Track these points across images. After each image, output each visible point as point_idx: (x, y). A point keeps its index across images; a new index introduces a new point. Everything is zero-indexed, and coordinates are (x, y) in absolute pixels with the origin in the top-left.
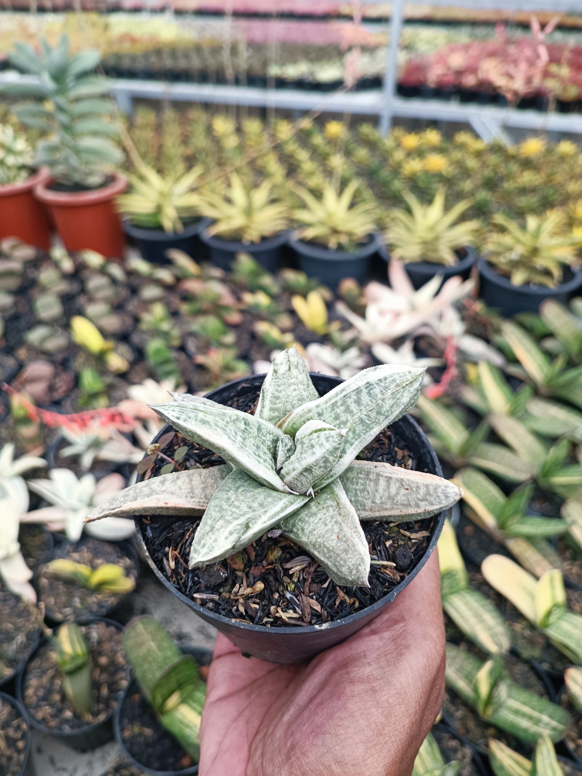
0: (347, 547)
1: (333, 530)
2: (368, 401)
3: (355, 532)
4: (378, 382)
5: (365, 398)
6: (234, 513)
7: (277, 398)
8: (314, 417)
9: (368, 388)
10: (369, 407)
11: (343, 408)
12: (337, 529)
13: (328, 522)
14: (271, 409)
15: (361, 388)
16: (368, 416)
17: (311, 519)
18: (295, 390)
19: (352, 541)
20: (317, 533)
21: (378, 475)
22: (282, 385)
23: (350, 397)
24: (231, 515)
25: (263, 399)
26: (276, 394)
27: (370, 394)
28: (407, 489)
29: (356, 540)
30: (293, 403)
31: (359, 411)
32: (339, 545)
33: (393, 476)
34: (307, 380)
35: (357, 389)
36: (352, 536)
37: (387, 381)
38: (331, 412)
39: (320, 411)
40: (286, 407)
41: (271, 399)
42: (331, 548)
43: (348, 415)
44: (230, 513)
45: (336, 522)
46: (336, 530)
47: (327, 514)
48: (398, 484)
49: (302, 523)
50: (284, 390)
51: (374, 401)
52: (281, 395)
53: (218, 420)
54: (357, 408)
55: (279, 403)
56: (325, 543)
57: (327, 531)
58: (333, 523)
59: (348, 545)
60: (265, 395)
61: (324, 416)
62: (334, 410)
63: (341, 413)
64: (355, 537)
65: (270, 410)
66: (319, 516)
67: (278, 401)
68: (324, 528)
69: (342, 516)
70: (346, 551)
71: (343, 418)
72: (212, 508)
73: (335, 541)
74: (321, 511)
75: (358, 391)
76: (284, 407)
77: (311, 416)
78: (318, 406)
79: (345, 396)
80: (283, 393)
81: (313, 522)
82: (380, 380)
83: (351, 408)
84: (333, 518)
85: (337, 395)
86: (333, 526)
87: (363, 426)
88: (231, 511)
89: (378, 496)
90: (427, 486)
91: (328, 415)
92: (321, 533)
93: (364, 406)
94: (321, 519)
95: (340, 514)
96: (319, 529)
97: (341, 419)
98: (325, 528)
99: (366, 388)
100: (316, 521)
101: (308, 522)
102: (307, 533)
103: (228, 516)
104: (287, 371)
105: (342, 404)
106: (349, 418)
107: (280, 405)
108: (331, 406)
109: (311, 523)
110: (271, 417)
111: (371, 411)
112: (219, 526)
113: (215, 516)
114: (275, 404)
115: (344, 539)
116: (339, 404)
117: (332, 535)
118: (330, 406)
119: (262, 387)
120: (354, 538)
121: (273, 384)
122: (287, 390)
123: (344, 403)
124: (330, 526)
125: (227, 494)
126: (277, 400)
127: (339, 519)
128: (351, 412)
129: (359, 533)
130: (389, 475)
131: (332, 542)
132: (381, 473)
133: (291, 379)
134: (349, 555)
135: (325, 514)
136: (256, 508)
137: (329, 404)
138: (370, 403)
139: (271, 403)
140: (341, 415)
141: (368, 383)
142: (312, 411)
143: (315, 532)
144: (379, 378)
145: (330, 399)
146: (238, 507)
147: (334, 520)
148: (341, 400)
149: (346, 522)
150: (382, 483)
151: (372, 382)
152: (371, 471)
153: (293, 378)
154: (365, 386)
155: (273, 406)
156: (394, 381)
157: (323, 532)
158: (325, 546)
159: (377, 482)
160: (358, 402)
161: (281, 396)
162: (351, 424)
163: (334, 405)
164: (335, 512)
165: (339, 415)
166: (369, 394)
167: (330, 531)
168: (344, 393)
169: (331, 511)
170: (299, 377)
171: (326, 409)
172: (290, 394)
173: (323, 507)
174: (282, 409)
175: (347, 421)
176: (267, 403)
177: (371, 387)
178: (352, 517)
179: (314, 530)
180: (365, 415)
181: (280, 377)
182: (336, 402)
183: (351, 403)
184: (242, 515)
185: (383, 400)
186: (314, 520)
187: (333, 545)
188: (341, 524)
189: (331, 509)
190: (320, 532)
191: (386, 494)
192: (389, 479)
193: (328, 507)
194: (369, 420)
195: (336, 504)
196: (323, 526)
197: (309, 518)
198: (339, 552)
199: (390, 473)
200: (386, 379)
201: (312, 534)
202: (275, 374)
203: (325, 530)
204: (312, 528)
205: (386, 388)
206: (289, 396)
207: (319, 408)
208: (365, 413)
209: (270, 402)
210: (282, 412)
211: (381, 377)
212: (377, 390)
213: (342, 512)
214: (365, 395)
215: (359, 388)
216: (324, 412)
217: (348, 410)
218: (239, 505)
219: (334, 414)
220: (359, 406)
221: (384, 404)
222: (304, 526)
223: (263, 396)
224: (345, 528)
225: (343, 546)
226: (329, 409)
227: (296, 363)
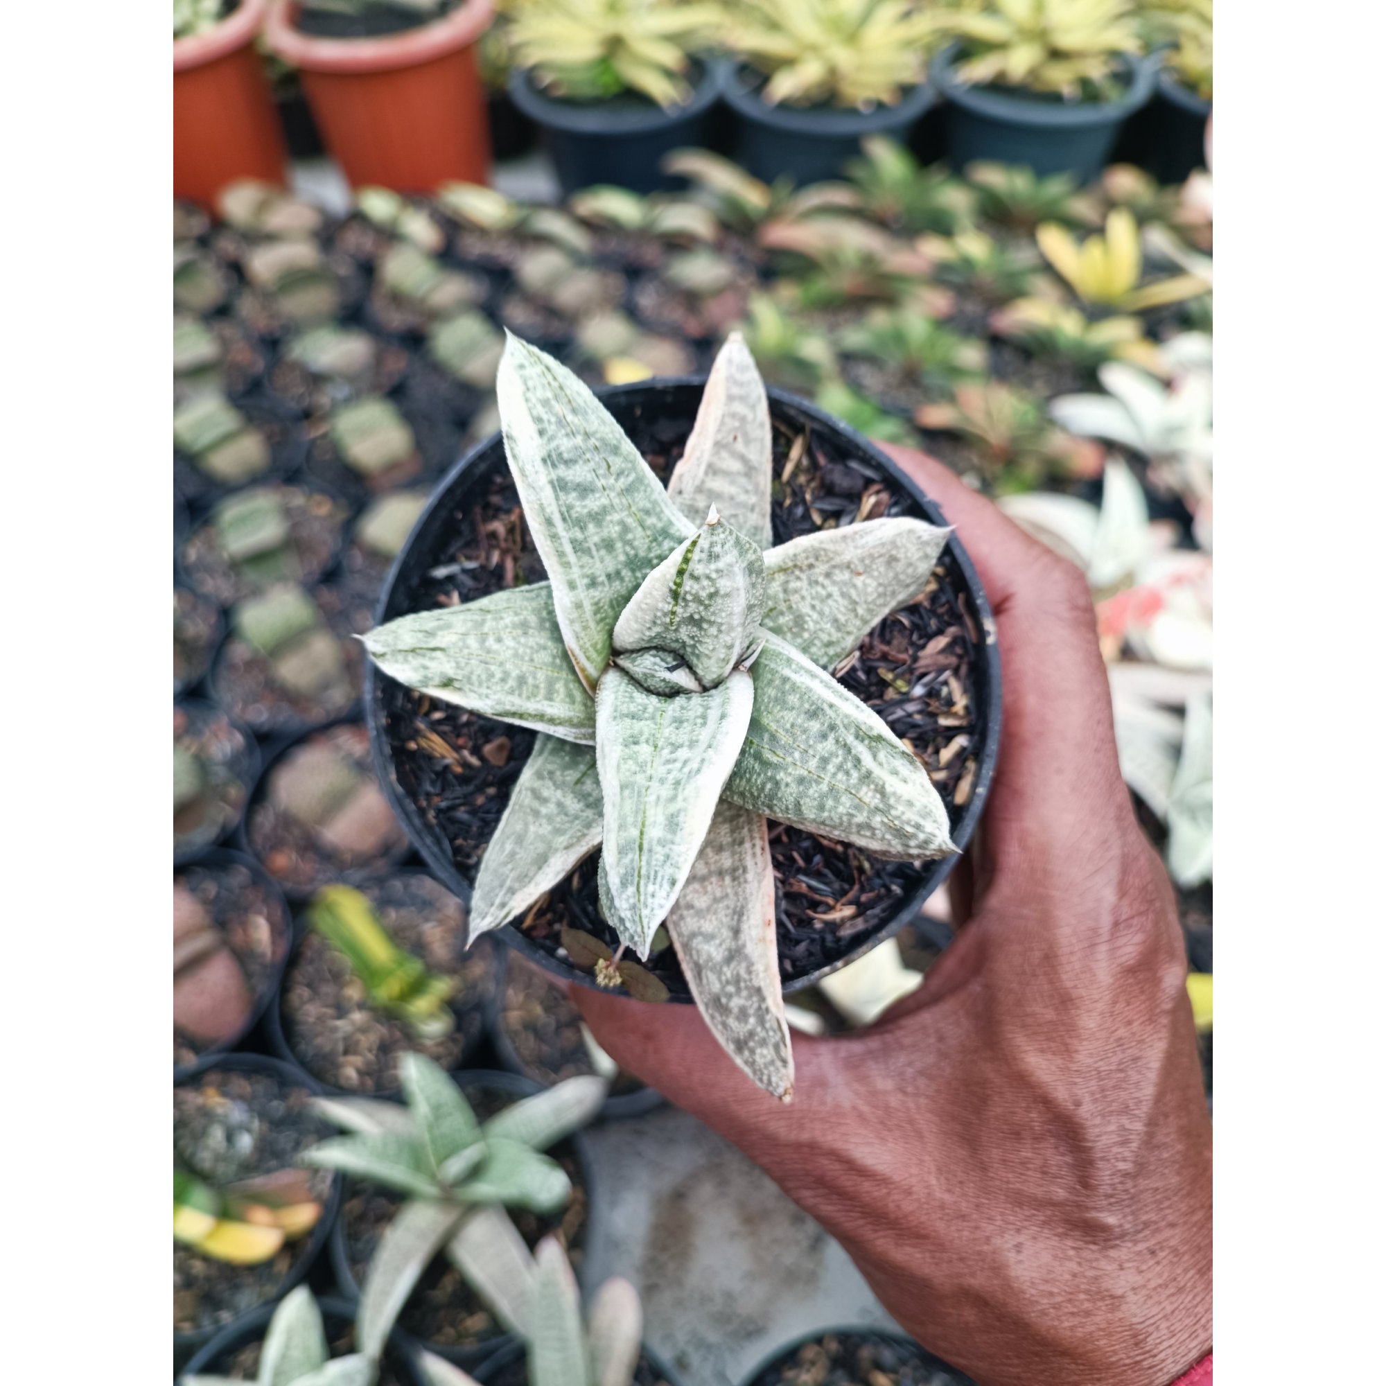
0: (881, 559)
1: (845, 583)
2: (586, 468)
3: (853, 540)
4: (546, 438)
5: (580, 473)
6: (840, 768)
7: (522, 680)
8: (594, 597)
9: (556, 463)
10: (600, 467)
11: (591, 527)
12: (844, 575)
13: (824, 593)
14: (549, 697)
15: (555, 478)
16: (619, 474)
17: (811, 625)
18: (499, 640)
19: (874, 547)
20: (844, 614)
21: (699, 489)
22: (488, 669)
23: (570, 508)
24: (847, 773)
25: (521, 716)
26: (511, 683)
27: (571, 461)
28: (735, 438)
29: (870, 540)
30: (535, 647)
31: (606, 493)
32: (876, 574)
33: (706, 458)
34: (469, 613)
35: (554, 487)
36: (863, 547)
37: (545, 417)
38: (592, 557)
39: (586, 581)
40: (545, 664)
41: (524, 695)
42: (881, 589)
43: (608, 518)
44: (840, 776)
45: (828, 575)
46: (846, 576)
47: (804, 593)
48: (724, 454)
49: (815, 645)
50: (501, 664)
51: (588, 456)
52: (515, 673)
53: (652, 798)
54: (597, 495)
55: (535, 678)
56: (870, 599)
57: (843, 595)
58: (827, 582)
59: (881, 556)
60: (513, 709)
61: (598, 573)
62: (589, 549)
63: (602, 534)
64: (864, 541)
65: (551, 699)
66: (805, 609)
67: (530, 681)
68: (836, 601)
69: (817, 564)
70: (892, 559)
71: (614, 531)
72: (826, 814)
73: (869, 581)
74: (794, 606)
75: (560, 486)
76: (544, 668)
77: (592, 605)
78: (572, 586)
79: (564, 519)
80: (509, 666)
81: (816, 622)
82: (541, 433)
83: (596, 509)
84: (817, 582)
85: (554, 537)
86: (834, 583)
87: (638, 490)
88: (834, 775)
89: (742, 498)
90: (731, 398)
91: (598, 564)
92: (845, 607)
93: (596, 478)
94: (813, 607)
95: (811, 566)
96: (836, 612)
97: (614, 535)
98: (836, 598)
99: (554, 466)
100: (815, 616)
101: (815, 632)
102: (839, 635)
103: (848, 780)
104: (448, 656)
105: (581, 528)
106: (616, 517)
107: (541, 676)
108: (579, 554)
109: (818, 626)
110: (567, 700)
111: (609, 467)
112: (874, 797)
113: (848, 805)
114: (537, 687)
115: (867, 562)
116: (579, 536)
117: (855, 586)
118: (579, 559)
119: (490, 716)
120: (867, 543)
121: (484, 691)
122: (501, 658)
123: (580, 524)
124: (834, 590)
125: (787, 785)
126: (526, 683)
127: (821, 568)
128: (605, 511)
129: (856, 533)
130: (703, 468)
131: (868, 586)
132: (697, 482)
133: (468, 647)
134: (901, 556)
135: (803, 598)
136: (823, 724)
137: (572, 557)
138: (592, 464)
139: (535, 696)
140: (605, 533)
141: (544, 461)
142: (581, 601)
143: (842, 619)
144: (536, 436)
145: (561, 554)
146: (824, 761)
147: (821, 579)
148: (570, 529)
149: (831, 555)
150: (717, 484)
151: (544, 453)
152: (689, 502)
153: (464, 641)
154: (551, 469)
155: (542, 692)
156: (545, 403)
157: (846, 602)
158: (874, 602)
159: (713, 496)
160: (585, 490)
161: (517, 672)
162: (630, 515)
163: (578, 547)
164: (803, 576)
165: (603, 540)
166: (568, 463)
167: (845, 590)
168: (557, 519)
169: (798, 584)
170: (463, 630)
171: (582, 567)
172: (511, 652)
173: (785, 601)
174: (549, 673)
175: (622, 523)
176: (531, 706)
177: (554, 457)
178: (822, 542)
179: (836, 621)
180: (617, 480)
181: (466, 671)
182: (573, 541)
183: (584, 507)
184: (849, 751)
185: (587, 435)
186: (813, 621)
187: (874, 584)
188: (834, 567)
189: (793, 585)
190: (842, 609)
191: (743, 480)
192: (712, 470)
193: (785, 591)
194: (628, 475)
195: (781, 574)
196: (830, 602)
197: (807, 630)
198: (891, 575)
199: (699, 466)
200: (538, 420)
201: (844, 625)
202: (456, 684)
203: (839, 599)
204: (829, 626)
205: (561, 422)
206: (516, 655)
207: (578, 584)
208: (612, 481)
209: (532, 700)
210: (556, 674)
211: (532, 429)
212: (565, 444)
213: (806, 562)
214: (571, 472)
215: (551, 482)
216: (590, 572)
217: (597, 517)
218: (816, 760)
219: (598, 550)
220: (593, 491)
221: (598, 436)
222: (822, 641)
223: (514, 714)
224: (847, 557)
225: (880, 566)
226: (586, 559)
227: (420, 635)
